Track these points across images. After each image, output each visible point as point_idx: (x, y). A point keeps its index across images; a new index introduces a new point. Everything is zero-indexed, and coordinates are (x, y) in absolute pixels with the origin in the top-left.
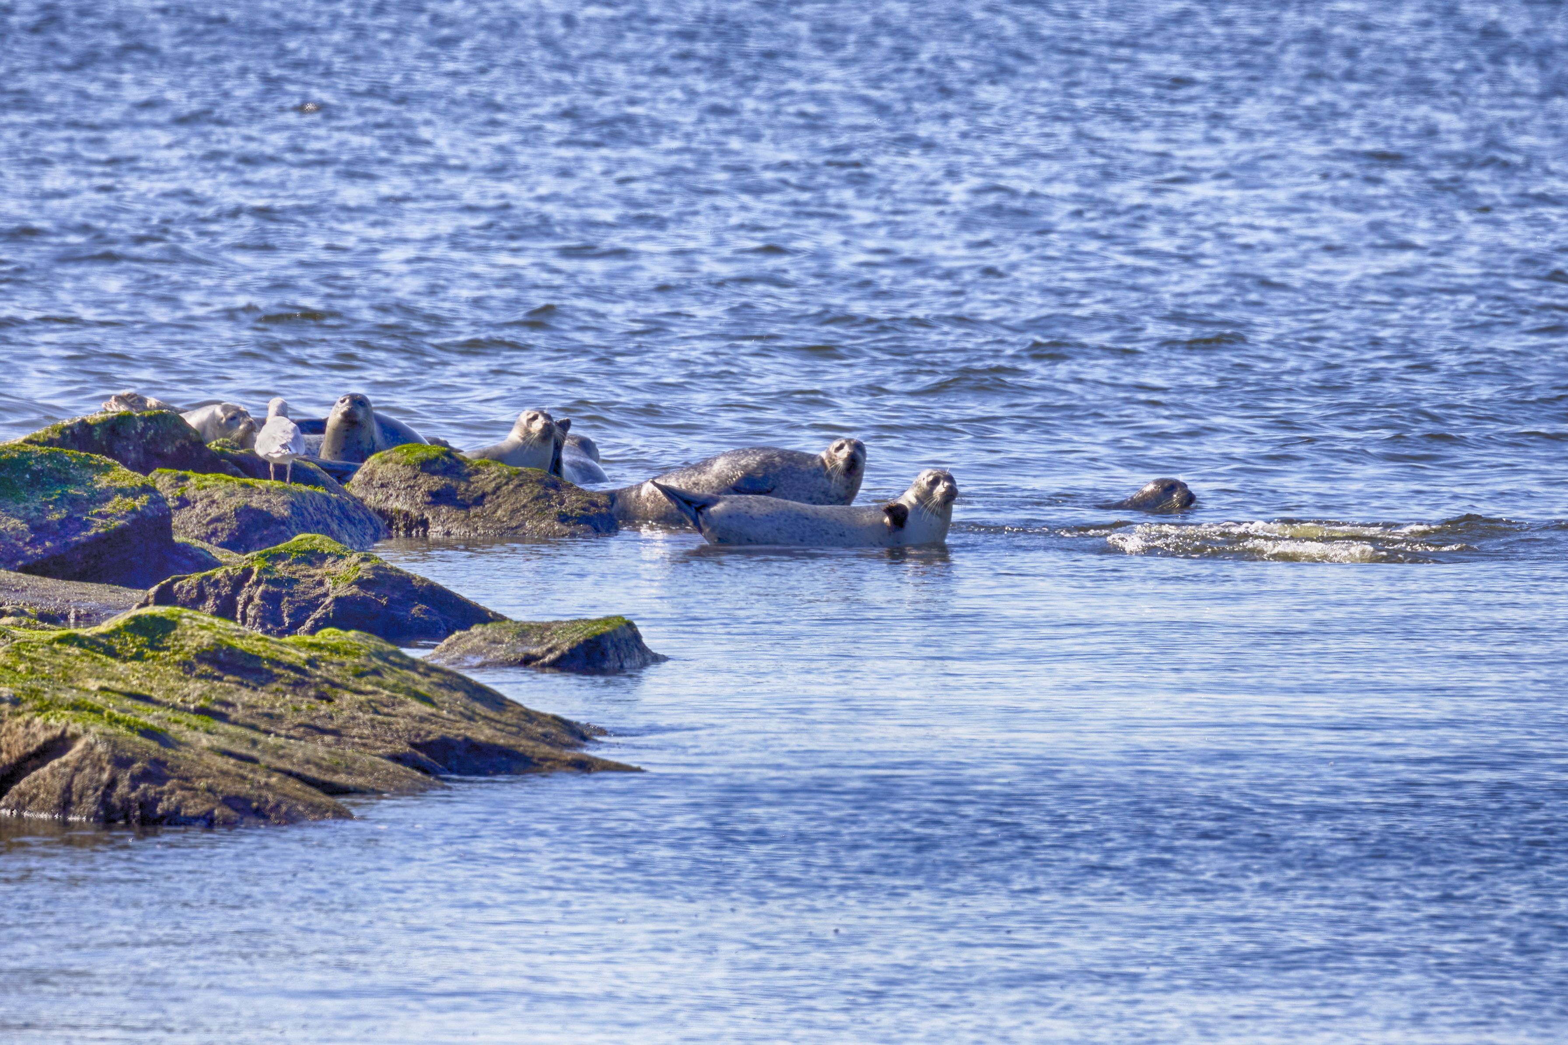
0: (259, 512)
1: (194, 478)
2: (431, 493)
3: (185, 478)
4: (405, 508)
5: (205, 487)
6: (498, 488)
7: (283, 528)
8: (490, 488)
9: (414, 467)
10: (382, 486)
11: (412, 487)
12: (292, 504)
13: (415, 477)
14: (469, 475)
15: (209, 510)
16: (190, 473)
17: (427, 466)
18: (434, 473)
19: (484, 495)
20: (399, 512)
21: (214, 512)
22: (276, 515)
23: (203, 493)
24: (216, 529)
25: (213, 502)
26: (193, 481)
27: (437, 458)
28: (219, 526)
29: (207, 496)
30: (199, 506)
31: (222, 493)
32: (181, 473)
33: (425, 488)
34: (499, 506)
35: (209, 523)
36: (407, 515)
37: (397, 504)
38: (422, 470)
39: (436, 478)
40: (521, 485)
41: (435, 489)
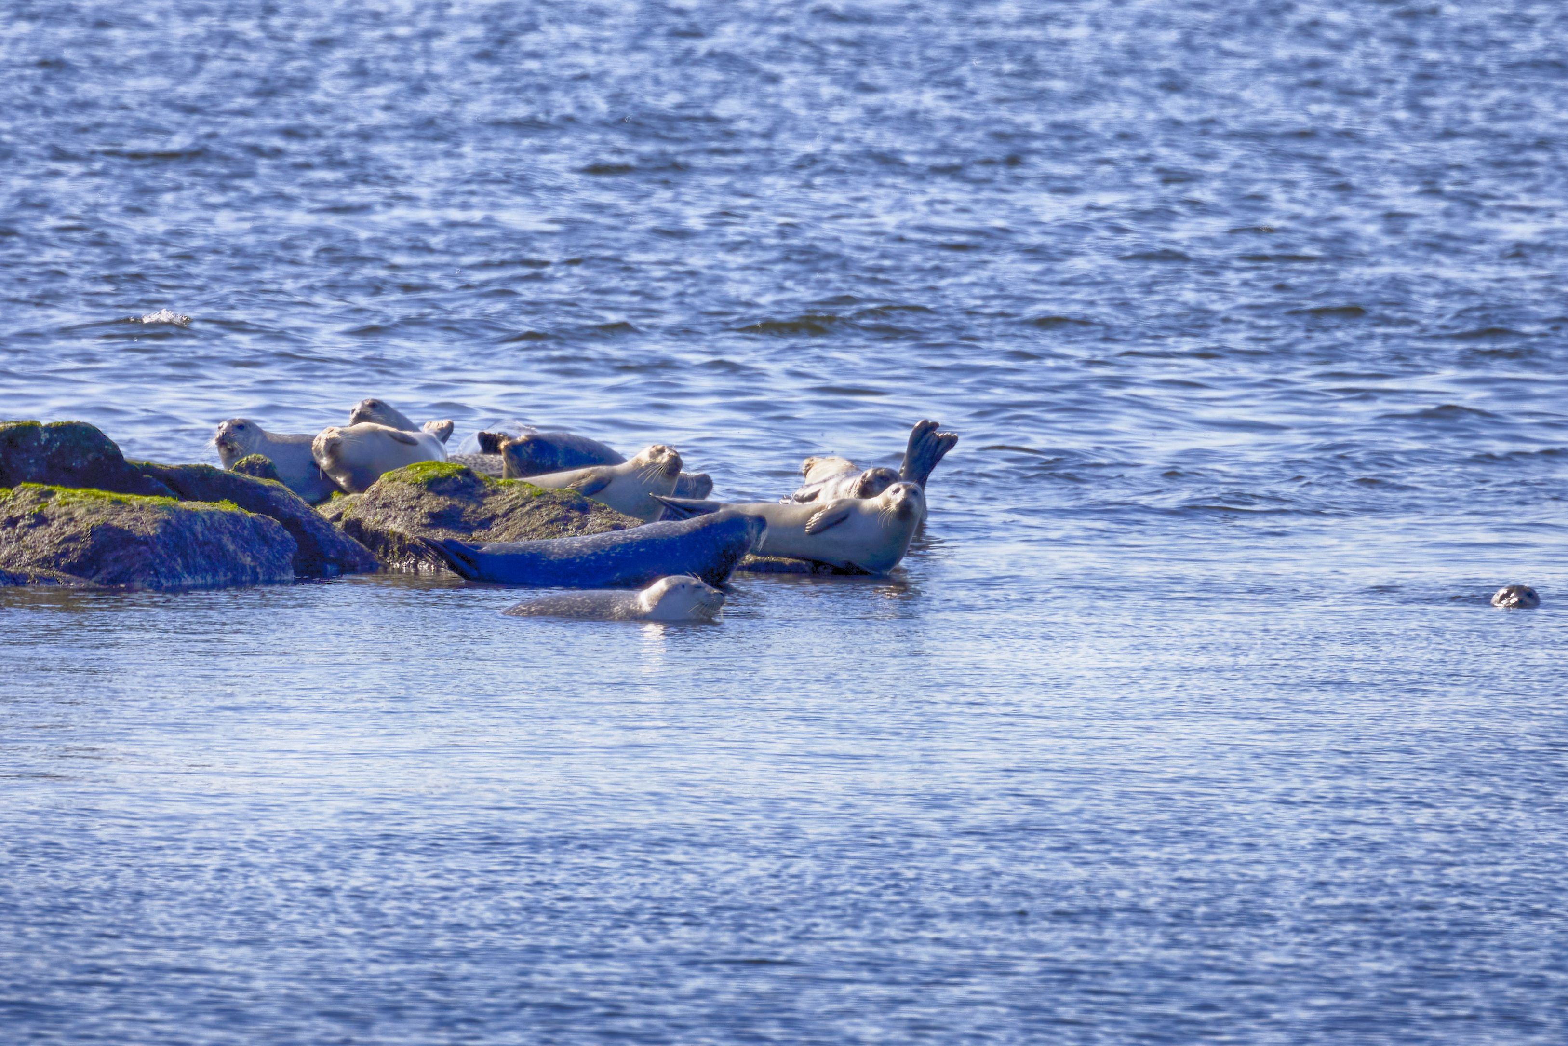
0: (120, 531)
1: (60, 493)
2: (431, 515)
3: (51, 494)
4: (400, 530)
5: (68, 504)
6: (512, 510)
7: (142, 548)
8: (500, 512)
9: (419, 485)
10: (384, 506)
11: (412, 508)
12: (167, 522)
13: (419, 497)
14: (485, 495)
15: (66, 528)
16: (56, 489)
17: (434, 485)
18: (439, 493)
19: (494, 517)
20: (394, 533)
21: (69, 530)
22: (138, 534)
23: (63, 510)
24: (67, 549)
25: (71, 520)
26: (58, 496)
27: (448, 477)
28: (72, 546)
29: (66, 514)
30: (56, 523)
31: (83, 510)
32: (46, 488)
33: (426, 509)
34: (507, 528)
35: (60, 543)
36: (401, 537)
37: (395, 526)
38: (429, 489)
39: (442, 499)
40: (539, 507)
41: (437, 510)
